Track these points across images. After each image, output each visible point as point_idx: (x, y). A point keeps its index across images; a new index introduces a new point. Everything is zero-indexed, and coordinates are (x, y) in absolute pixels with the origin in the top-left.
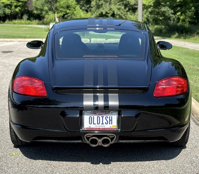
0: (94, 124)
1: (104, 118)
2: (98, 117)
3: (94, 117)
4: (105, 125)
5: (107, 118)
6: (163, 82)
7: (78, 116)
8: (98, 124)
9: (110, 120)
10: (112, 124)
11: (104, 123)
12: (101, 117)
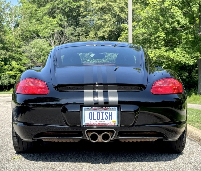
0: (94, 119)
1: (104, 114)
2: (98, 113)
3: (94, 113)
4: (105, 120)
5: (106, 113)
6: (160, 83)
7: (79, 110)
8: (98, 119)
9: (109, 116)
10: (111, 119)
11: (104, 118)
12: (101, 112)
